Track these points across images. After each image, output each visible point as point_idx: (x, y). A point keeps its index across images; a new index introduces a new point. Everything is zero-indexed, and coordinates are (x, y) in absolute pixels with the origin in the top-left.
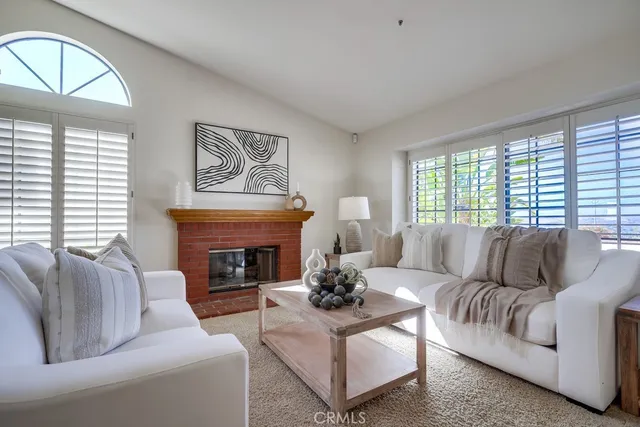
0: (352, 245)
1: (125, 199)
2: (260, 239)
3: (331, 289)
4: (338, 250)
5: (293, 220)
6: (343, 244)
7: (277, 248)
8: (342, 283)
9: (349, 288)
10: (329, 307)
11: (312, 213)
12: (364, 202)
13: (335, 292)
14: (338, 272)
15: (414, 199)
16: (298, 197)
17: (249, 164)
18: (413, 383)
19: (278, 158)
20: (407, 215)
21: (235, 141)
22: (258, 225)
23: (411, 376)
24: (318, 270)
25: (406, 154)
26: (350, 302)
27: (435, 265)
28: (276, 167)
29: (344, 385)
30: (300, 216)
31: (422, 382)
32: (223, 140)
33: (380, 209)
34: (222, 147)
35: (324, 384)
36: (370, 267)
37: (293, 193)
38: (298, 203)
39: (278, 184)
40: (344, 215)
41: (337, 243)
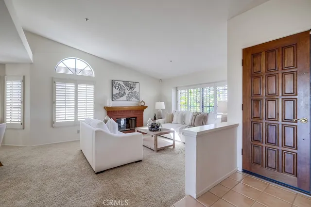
0: (159, 117)
1: (93, 104)
2: (131, 115)
3: (154, 127)
4: (155, 118)
5: (141, 109)
6: (156, 117)
7: (136, 118)
8: (156, 126)
9: (158, 127)
10: (154, 131)
11: (147, 107)
12: (163, 104)
13: (155, 128)
14: (155, 124)
15: (179, 102)
16: (142, 101)
17: (128, 92)
18: (172, 147)
19: (136, 90)
20: (177, 108)
21: (123, 85)
22: (130, 111)
23: (171, 146)
24: (151, 123)
25: (177, 88)
26: (158, 130)
27: (181, 122)
28: (135, 92)
29: (157, 145)
30: (143, 108)
31: (174, 147)
32: (120, 85)
33: (168, 105)
34: (120, 87)
35: (153, 147)
36: (164, 123)
37: (141, 100)
38: (143, 104)
39: (136, 98)
40: (157, 108)
41: (155, 116)
